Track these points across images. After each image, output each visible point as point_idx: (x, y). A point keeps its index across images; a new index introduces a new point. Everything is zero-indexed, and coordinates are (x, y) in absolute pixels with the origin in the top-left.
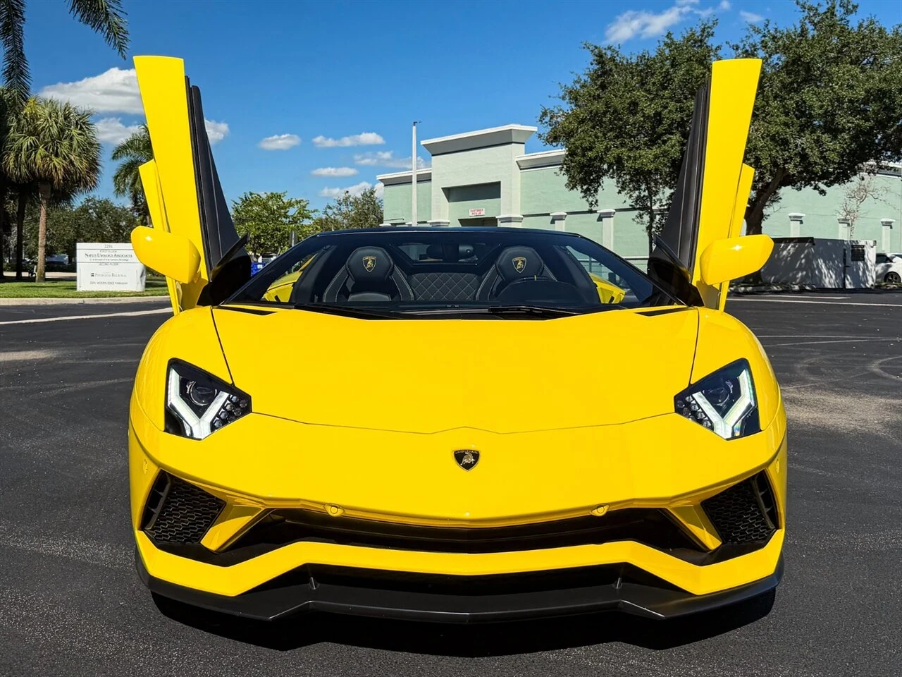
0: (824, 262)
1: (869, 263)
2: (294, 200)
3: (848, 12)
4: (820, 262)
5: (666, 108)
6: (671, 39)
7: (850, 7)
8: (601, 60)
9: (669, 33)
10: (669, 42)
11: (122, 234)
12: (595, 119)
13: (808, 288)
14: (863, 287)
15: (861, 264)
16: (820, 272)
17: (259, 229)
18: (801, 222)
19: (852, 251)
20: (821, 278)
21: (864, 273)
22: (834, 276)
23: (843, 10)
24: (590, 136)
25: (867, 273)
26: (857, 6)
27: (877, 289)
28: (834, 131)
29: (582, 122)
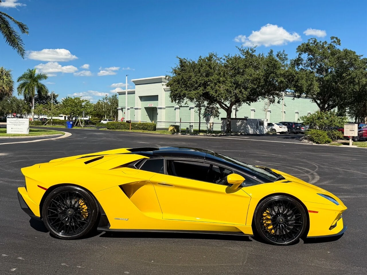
0: (250, 126)
1: (264, 126)
2: (84, 100)
3: (253, 52)
4: (249, 126)
5: (199, 79)
6: (201, 58)
7: (253, 51)
8: (181, 61)
9: (200, 56)
10: (200, 59)
11: (20, 109)
12: (178, 81)
13: (243, 134)
14: (263, 133)
15: (262, 126)
16: (248, 129)
17: (71, 110)
18: (255, 111)
19: (260, 122)
20: (248, 131)
21: (263, 129)
22: (253, 130)
23: (251, 52)
24: (177, 87)
25: (264, 129)
26: (255, 50)
27: (267, 134)
28: (246, 89)
29: (174, 82)
